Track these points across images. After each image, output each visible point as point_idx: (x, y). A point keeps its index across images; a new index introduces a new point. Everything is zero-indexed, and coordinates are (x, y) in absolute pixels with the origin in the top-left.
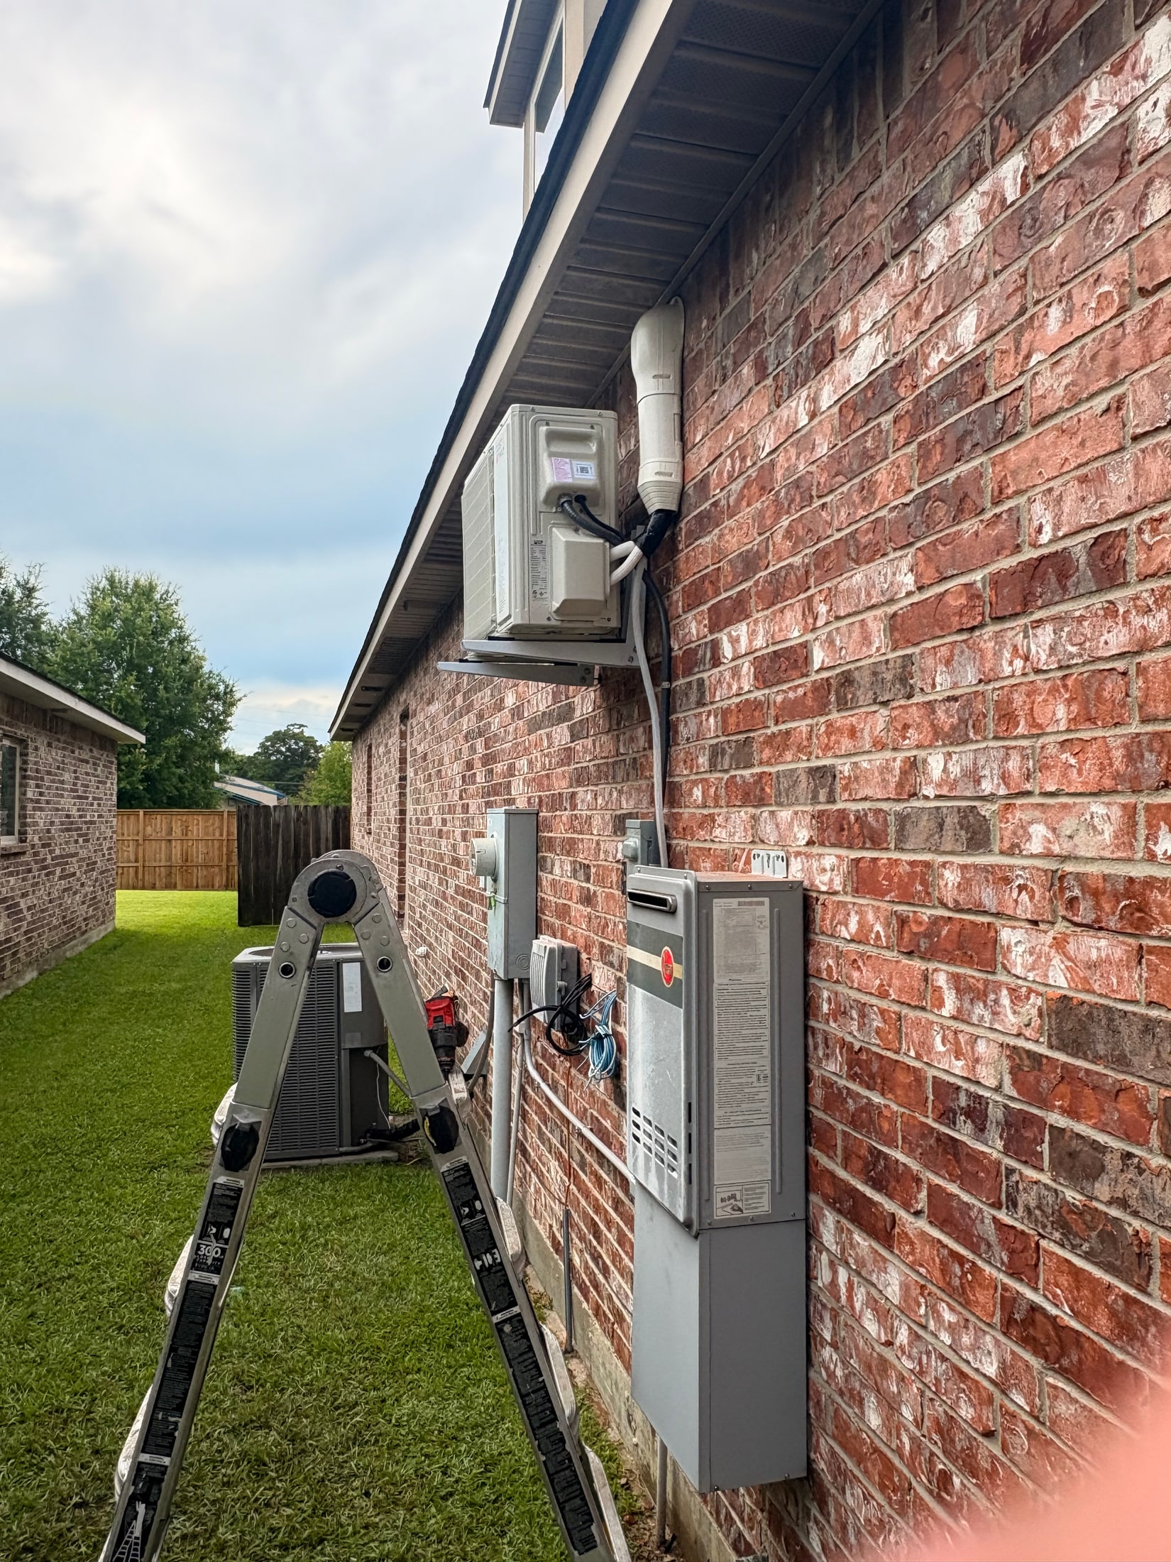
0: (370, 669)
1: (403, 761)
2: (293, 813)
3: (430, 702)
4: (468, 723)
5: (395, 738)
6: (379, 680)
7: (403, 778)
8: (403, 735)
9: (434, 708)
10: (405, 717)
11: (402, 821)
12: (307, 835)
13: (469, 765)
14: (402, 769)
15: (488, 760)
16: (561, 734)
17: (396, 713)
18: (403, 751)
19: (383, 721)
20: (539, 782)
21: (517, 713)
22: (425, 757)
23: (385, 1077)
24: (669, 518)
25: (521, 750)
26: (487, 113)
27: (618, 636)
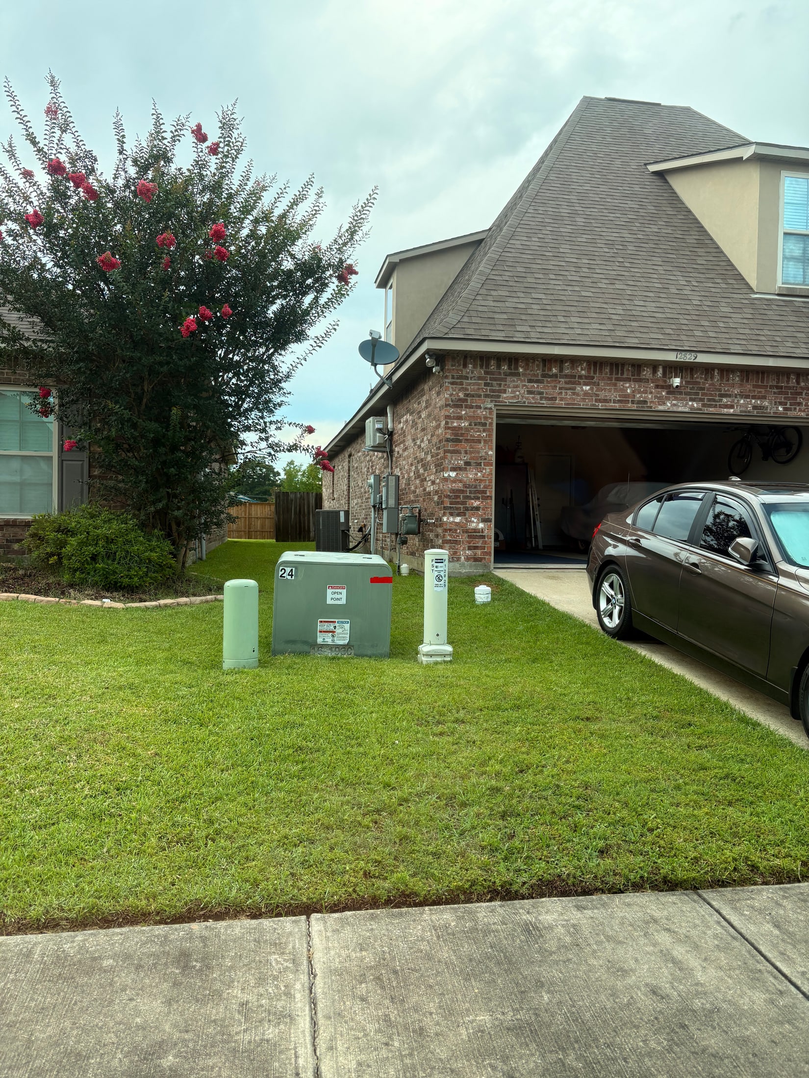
0: (339, 440)
1: (349, 470)
2: (298, 495)
3: (359, 452)
4: (368, 458)
5: (346, 463)
6: (342, 444)
7: (349, 476)
8: (349, 462)
9: (360, 454)
10: (350, 456)
11: (349, 490)
12: (304, 504)
13: (368, 468)
14: (349, 473)
15: (372, 466)
16: (383, 460)
17: (346, 454)
18: (349, 467)
19: (340, 457)
20: (380, 469)
21: (377, 456)
22: (357, 468)
23: (349, 536)
24: (392, 432)
25: (377, 464)
26: (375, 285)
27: (385, 447)
